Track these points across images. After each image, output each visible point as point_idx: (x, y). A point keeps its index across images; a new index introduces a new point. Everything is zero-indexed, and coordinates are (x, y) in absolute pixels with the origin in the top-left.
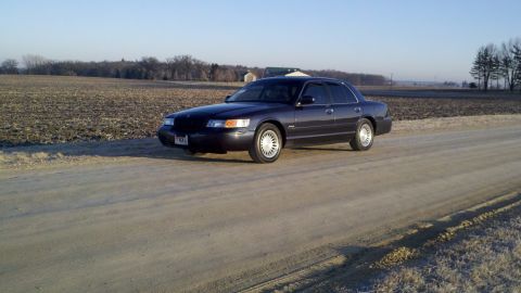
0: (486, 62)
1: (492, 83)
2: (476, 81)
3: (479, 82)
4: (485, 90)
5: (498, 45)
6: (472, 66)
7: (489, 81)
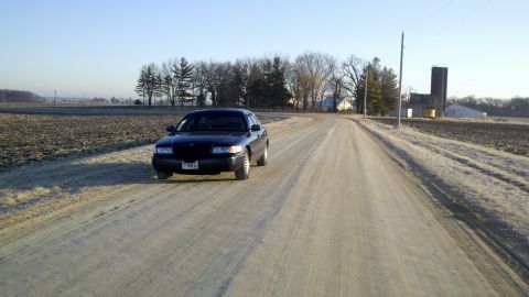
0: (149, 80)
1: (155, 99)
2: (141, 99)
3: (144, 99)
4: (150, 106)
5: (159, 65)
6: (137, 84)
7: (153, 98)
